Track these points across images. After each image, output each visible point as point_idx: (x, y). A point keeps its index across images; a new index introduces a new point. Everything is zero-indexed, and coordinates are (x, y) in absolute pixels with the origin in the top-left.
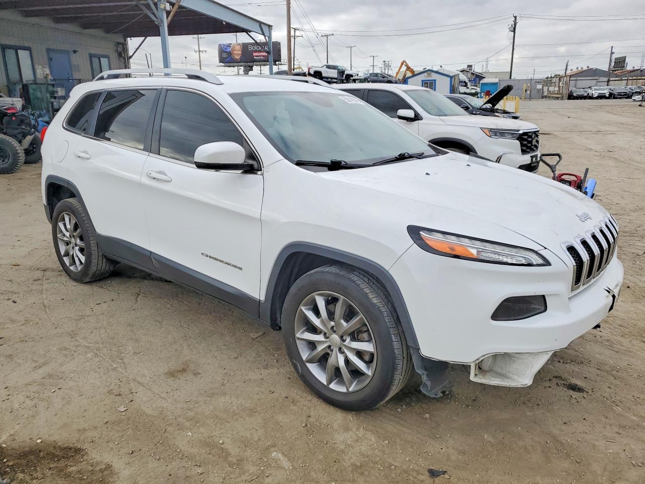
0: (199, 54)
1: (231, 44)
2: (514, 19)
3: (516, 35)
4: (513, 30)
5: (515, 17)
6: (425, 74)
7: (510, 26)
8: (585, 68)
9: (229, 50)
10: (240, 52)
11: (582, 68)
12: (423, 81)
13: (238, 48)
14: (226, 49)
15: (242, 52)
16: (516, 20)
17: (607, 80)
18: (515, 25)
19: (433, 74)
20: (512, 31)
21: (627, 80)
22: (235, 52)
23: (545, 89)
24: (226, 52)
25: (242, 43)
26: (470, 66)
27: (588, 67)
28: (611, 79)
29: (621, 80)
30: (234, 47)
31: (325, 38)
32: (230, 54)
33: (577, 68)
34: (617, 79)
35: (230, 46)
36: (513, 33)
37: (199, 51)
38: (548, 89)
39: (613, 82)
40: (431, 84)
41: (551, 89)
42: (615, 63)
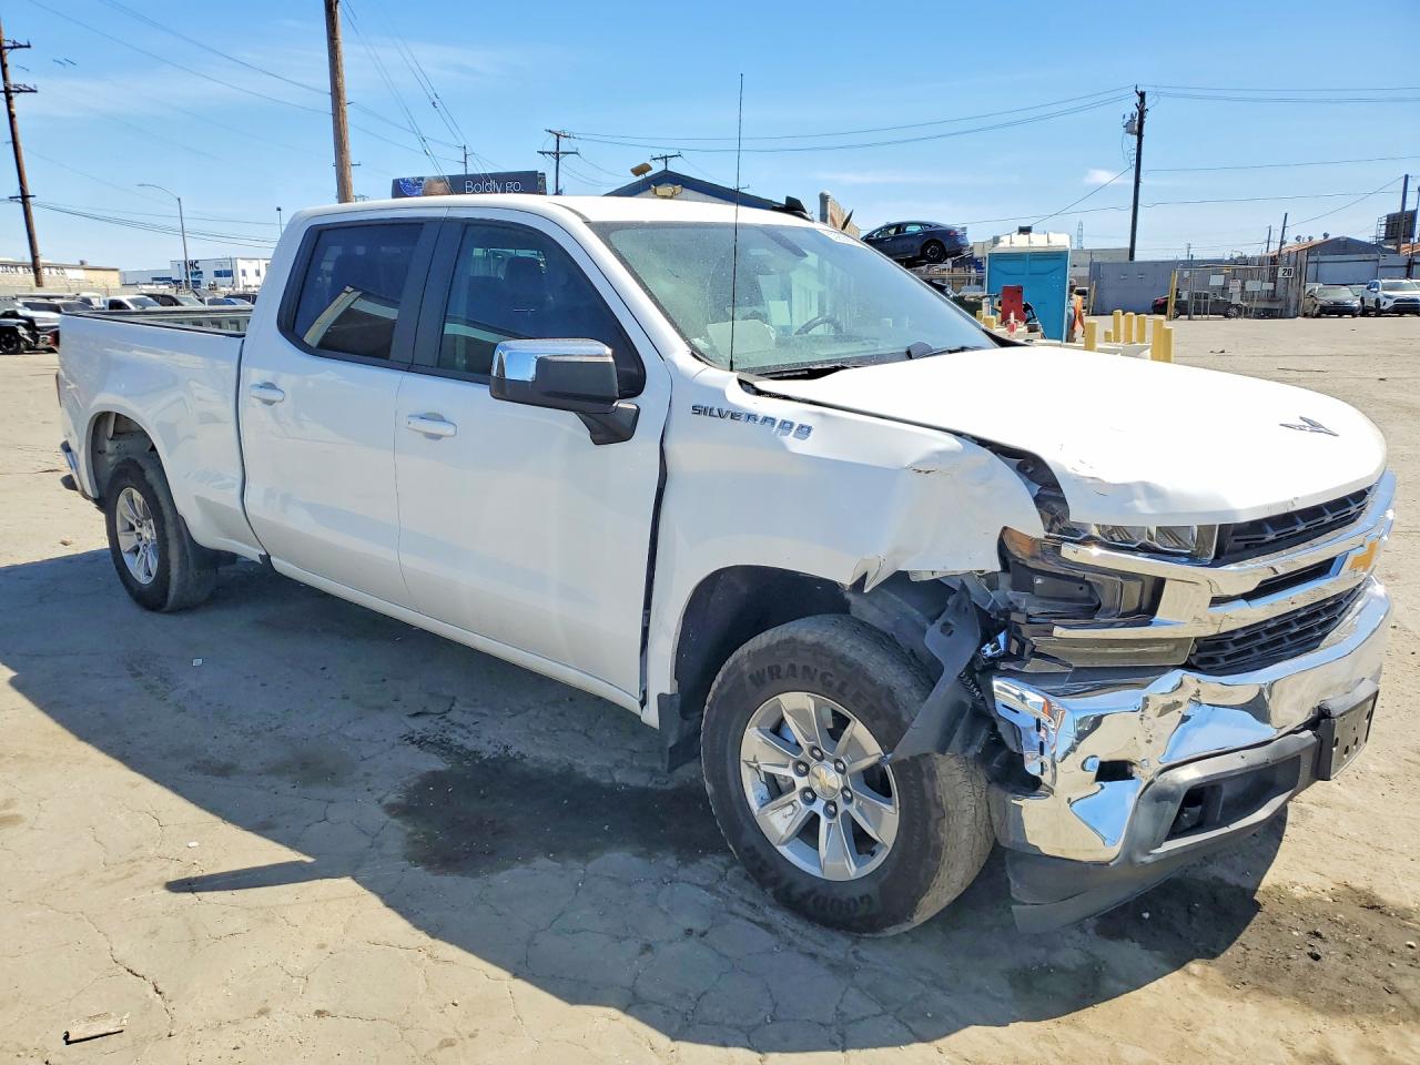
1: (422, 179)
2: (1137, 99)
3: (1144, 143)
4: (1135, 129)
5: (1142, 95)
7: (1128, 118)
8: (1318, 239)
11: (1310, 238)
13: (439, 188)
16: (1142, 101)
17: (1406, 263)
20: (1131, 132)
23: (1235, 287)
26: (1024, 230)
27: (1326, 236)
30: (430, 187)
33: (1298, 238)
36: (1135, 137)
38: (1243, 288)
41: (1251, 286)
42: (1388, 226)
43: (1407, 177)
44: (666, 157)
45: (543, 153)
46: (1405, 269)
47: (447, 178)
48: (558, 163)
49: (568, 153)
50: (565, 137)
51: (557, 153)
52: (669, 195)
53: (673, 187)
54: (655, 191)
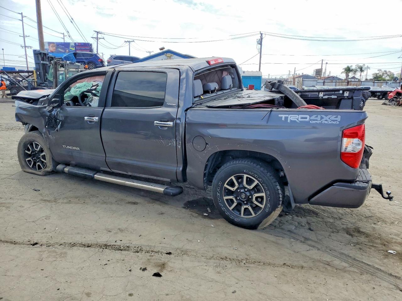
0: (26, 49)
2: (260, 35)
3: (262, 47)
5: (262, 34)
6: (163, 57)
7: (258, 40)
8: (301, 74)
11: (299, 74)
16: (262, 36)
17: (323, 82)
18: (262, 39)
19: (175, 57)
20: (259, 44)
21: (336, 82)
27: (303, 74)
28: (326, 81)
29: (332, 82)
34: (329, 81)
37: (25, 47)
39: (327, 83)
42: (316, 72)
43: (323, 60)
44: (129, 41)
45: (93, 38)
46: (323, 83)
48: (97, 41)
49: (101, 38)
50: (99, 33)
51: (97, 38)
52: (170, 56)
53: (171, 54)
54: (166, 55)
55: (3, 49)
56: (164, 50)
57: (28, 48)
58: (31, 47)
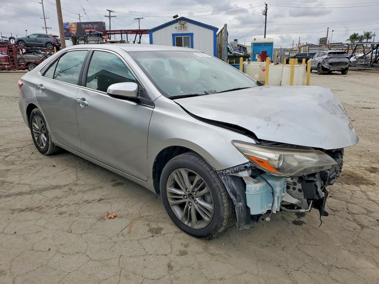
0: (46, 30)
1: (69, 23)
3: (267, 17)
4: (265, 13)
5: (266, 5)
6: (177, 25)
7: (263, 11)
8: (305, 44)
9: (67, 27)
10: (76, 29)
12: (174, 35)
13: (74, 26)
14: (65, 26)
15: (77, 29)
16: (267, 6)
18: (266, 9)
19: (188, 25)
20: (264, 15)
22: (72, 29)
23: (291, 55)
24: (65, 29)
25: (77, 23)
26: (236, 40)
27: (307, 43)
30: (71, 26)
31: (138, 20)
32: (68, 30)
35: (68, 25)
36: (265, 16)
37: (46, 28)
40: (186, 39)
42: (320, 41)
43: (328, 28)
44: (139, 19)
45: (106, 16)
47: (76, 23)
48: (110, 19)
49: (113, 17)
50: (112, 12)
51: (110, 17)
52: (184, 23)
53: (185, 22)
54: (180, 23)
55: (26, 31)
56: (177, 18)
57: (49, 29)
58: (51, 28)
